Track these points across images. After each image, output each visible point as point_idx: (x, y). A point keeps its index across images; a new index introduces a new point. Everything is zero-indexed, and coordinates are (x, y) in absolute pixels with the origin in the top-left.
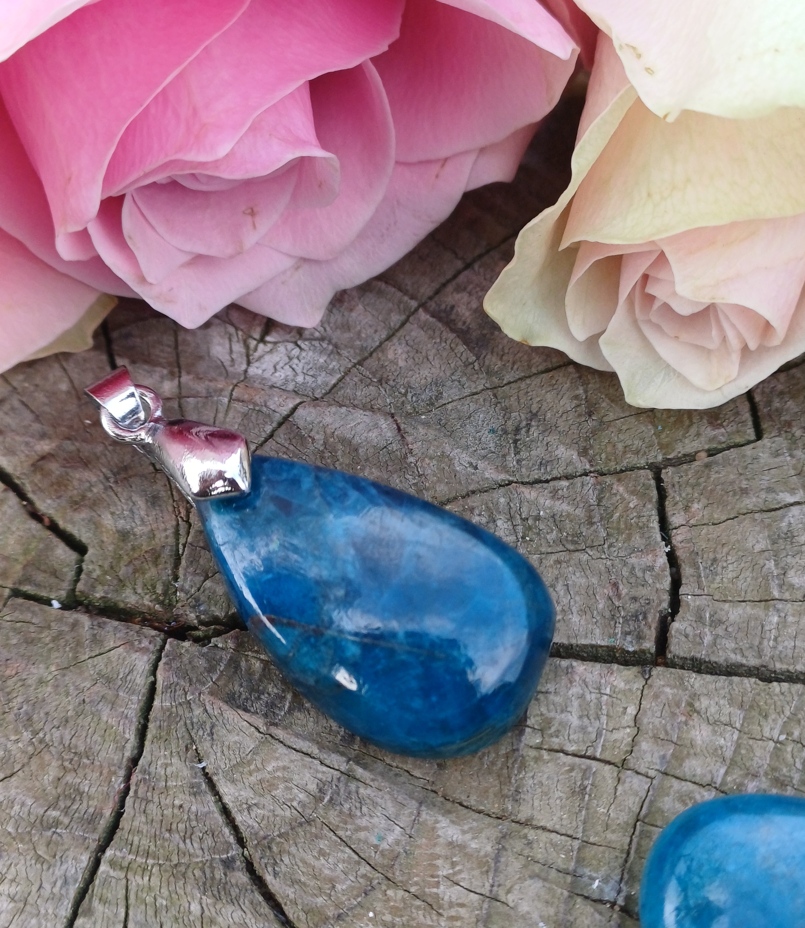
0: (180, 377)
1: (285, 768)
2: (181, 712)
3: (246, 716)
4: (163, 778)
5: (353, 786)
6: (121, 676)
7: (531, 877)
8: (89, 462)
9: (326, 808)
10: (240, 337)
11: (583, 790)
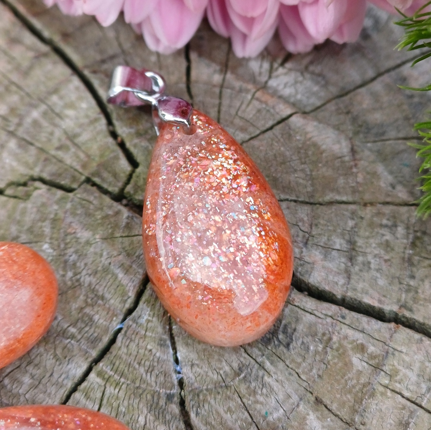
0: (225, 73)
4: (145, 328)
5: (261, 373)
6: (137, 254)
9: (240, 381)
10: (269, 59)
11: (407, 424)
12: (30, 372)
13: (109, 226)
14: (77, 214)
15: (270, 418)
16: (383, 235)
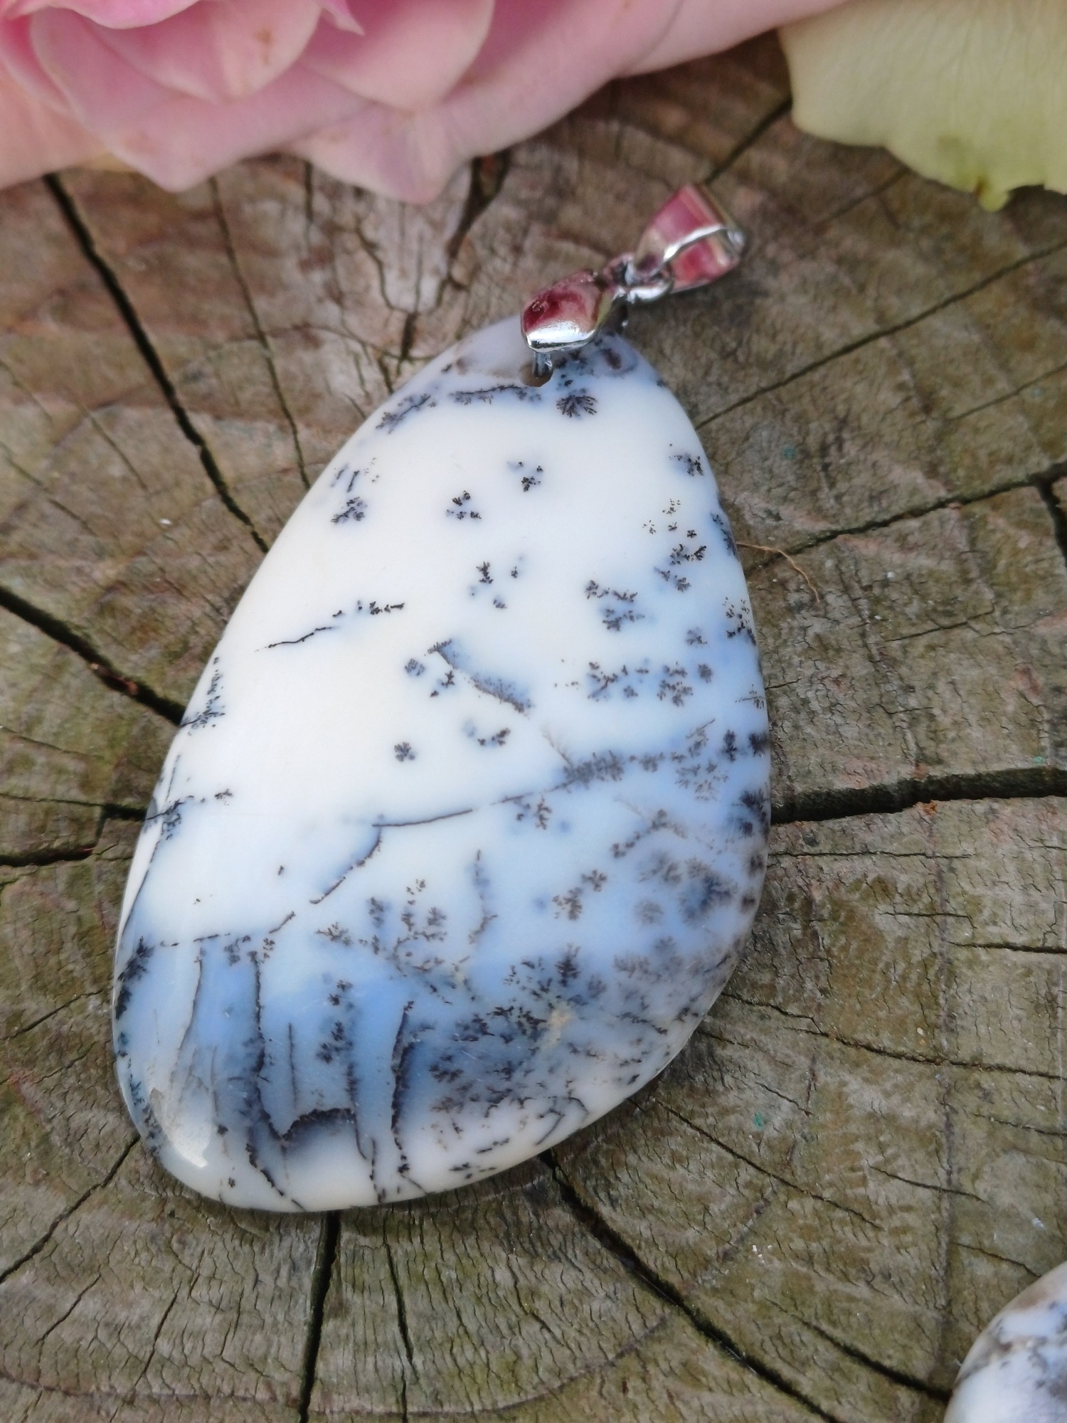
0: (295, 432)
5: (702, 1046)
7: (1005, 1151)
8: (184, 587)
9: (667, 1086)
10: (372, 357)
11: (1052, 1001)
12: (206, 1299)
16: (805, 629)
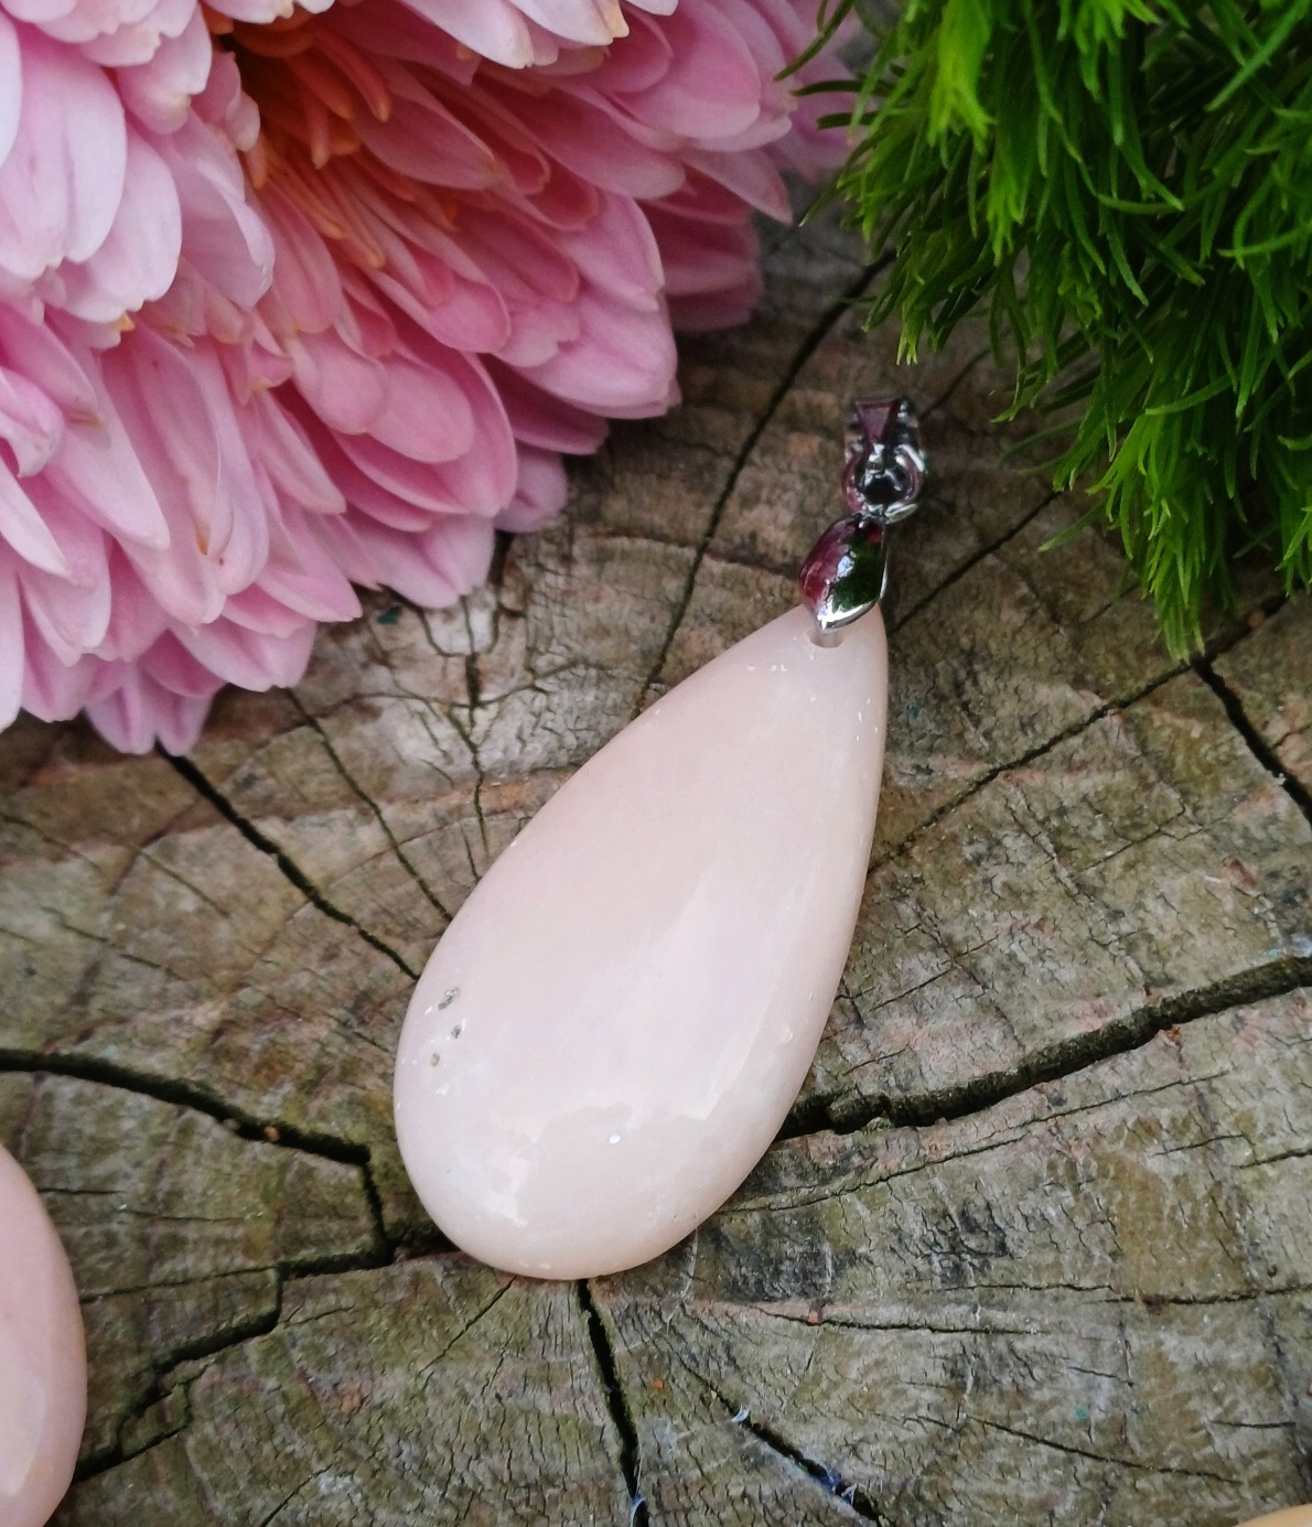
0: (378, 812)
1: (878, 1364)
2: (665, 1347)
3: (774, 1308)
4: (692, 1463)
5: (1000, 1344)
6: (536, 1333)
8: (302, 1009)
10: (439, 713)
13: (425, 1325)
14: (332, 1359)
15: (1097, 1416)
